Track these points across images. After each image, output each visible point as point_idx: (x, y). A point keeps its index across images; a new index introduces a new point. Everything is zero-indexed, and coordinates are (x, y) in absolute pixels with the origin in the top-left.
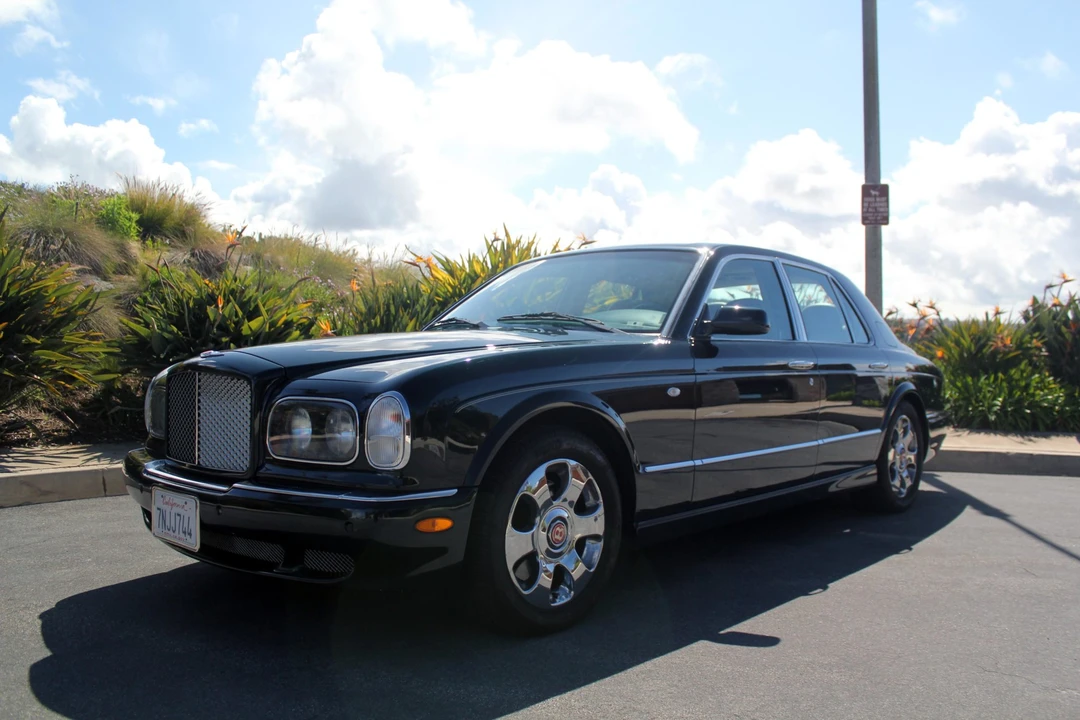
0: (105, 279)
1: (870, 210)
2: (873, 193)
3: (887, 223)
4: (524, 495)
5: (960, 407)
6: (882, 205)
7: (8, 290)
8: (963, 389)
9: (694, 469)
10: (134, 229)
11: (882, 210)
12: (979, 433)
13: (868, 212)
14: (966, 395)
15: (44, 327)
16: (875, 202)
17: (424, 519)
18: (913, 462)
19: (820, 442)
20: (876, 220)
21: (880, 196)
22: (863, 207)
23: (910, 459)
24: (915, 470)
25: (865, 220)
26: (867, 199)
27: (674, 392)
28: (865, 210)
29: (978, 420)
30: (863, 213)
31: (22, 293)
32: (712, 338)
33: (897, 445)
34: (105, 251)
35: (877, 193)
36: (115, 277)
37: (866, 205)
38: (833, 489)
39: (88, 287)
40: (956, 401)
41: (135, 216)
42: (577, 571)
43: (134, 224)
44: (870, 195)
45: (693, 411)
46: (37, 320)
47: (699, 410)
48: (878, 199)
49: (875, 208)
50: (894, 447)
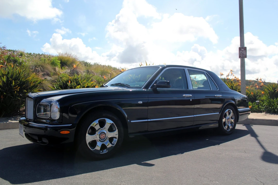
0: (50, 77)
1: (241, 54)
2: (242, 49)
3: (246, 58)
4: (91, 127)
5: (268, 107)
6: (245, 52)
7: (22, 80)
8: (269, 103)
9: (148, 122)
10: (59, 65)
11: (245, 54)
12: (272, 114)
13: (241, 55)
14: (270, 104)
15: (30, 88)
16: (243, 52)
17: (62, 131)
18: (233, 122)
19: (195, 116)
20: (243, 57)
21: (244, 50)
22: (239, 53)
23: (232, 121)
24: (234, 124)
25: (240, 57)
26: (240, 51)
27: (140, 102)
28: (240, 54)
29: (272, 111)
30: (239, 55)
31: (24, 80)
32: (157, 89)
33: (226, 117)
34: (50, 70)
35: (243, 49)
36: (52, 76)
37: (240, 53)
38: (200, 128)
39: (45, 79)
40: (267, 105)
41: (59, 62)
42: (109, 145)
43: (59, 64)
44: (241, 50)
45: (147, 107)
46: (27, 86)
47: (149, 107)
48: (243, 51)
49: (243, 53)
50: (225, 118)
